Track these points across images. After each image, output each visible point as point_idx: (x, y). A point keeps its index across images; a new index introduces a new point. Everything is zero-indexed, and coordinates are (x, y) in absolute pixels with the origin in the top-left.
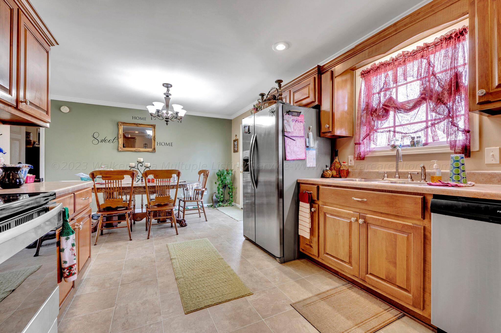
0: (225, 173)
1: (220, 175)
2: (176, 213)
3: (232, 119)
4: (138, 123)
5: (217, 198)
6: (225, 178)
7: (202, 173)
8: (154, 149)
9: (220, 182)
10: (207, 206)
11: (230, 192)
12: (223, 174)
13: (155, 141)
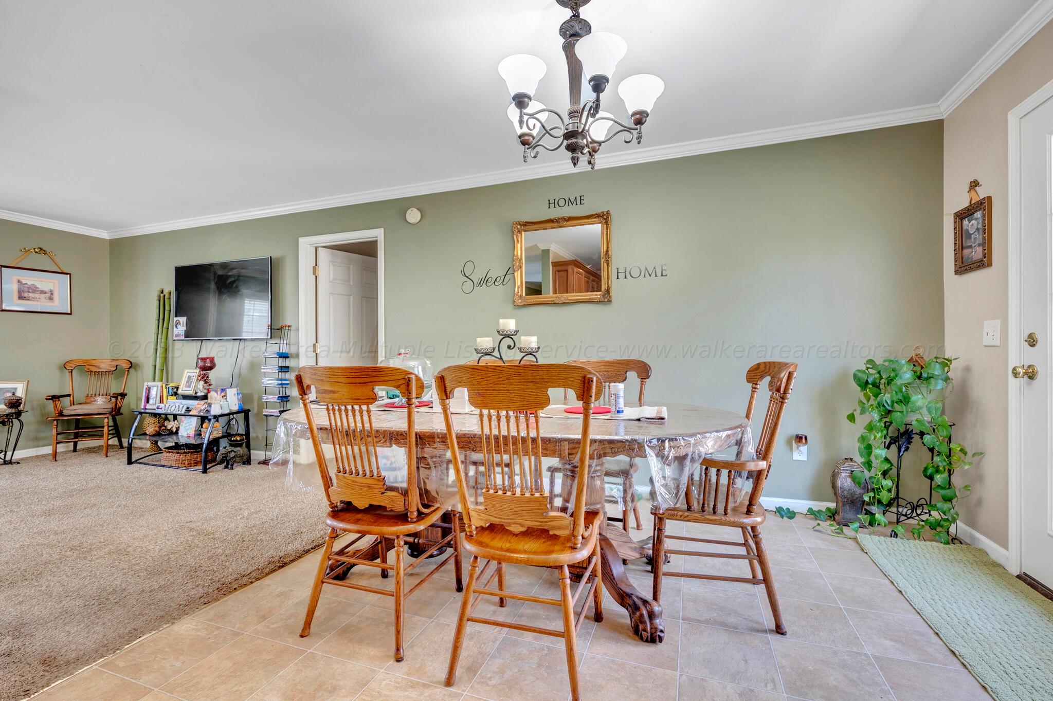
0: (907, 375)
1: (876, 385)
2: (645, 542)
3: (944, 117)
4: (561, 216)
5: (859, 484)
6: (905, 400)
7: (762, 377)
8: (608, 291)
9: (876, 416)
10: (810, 510)
11: (937, 471)
12: (890, 381)
13: (608, 265)
